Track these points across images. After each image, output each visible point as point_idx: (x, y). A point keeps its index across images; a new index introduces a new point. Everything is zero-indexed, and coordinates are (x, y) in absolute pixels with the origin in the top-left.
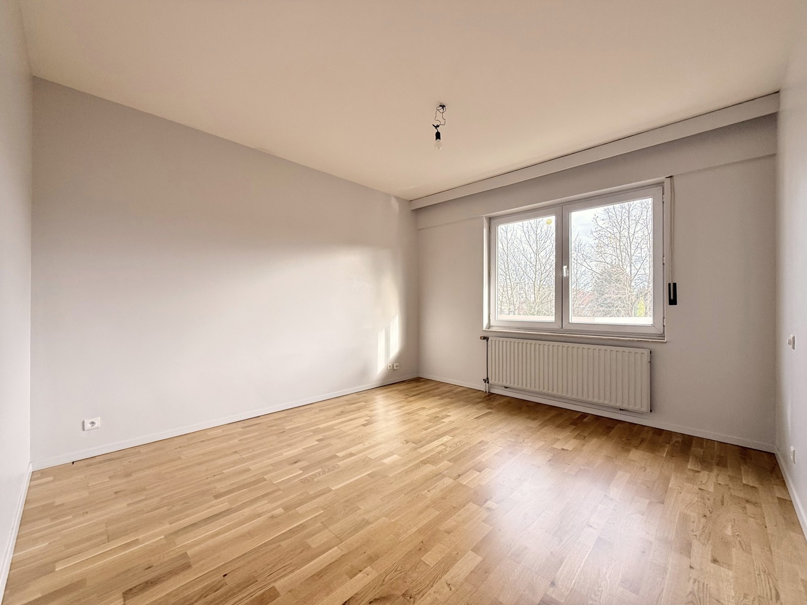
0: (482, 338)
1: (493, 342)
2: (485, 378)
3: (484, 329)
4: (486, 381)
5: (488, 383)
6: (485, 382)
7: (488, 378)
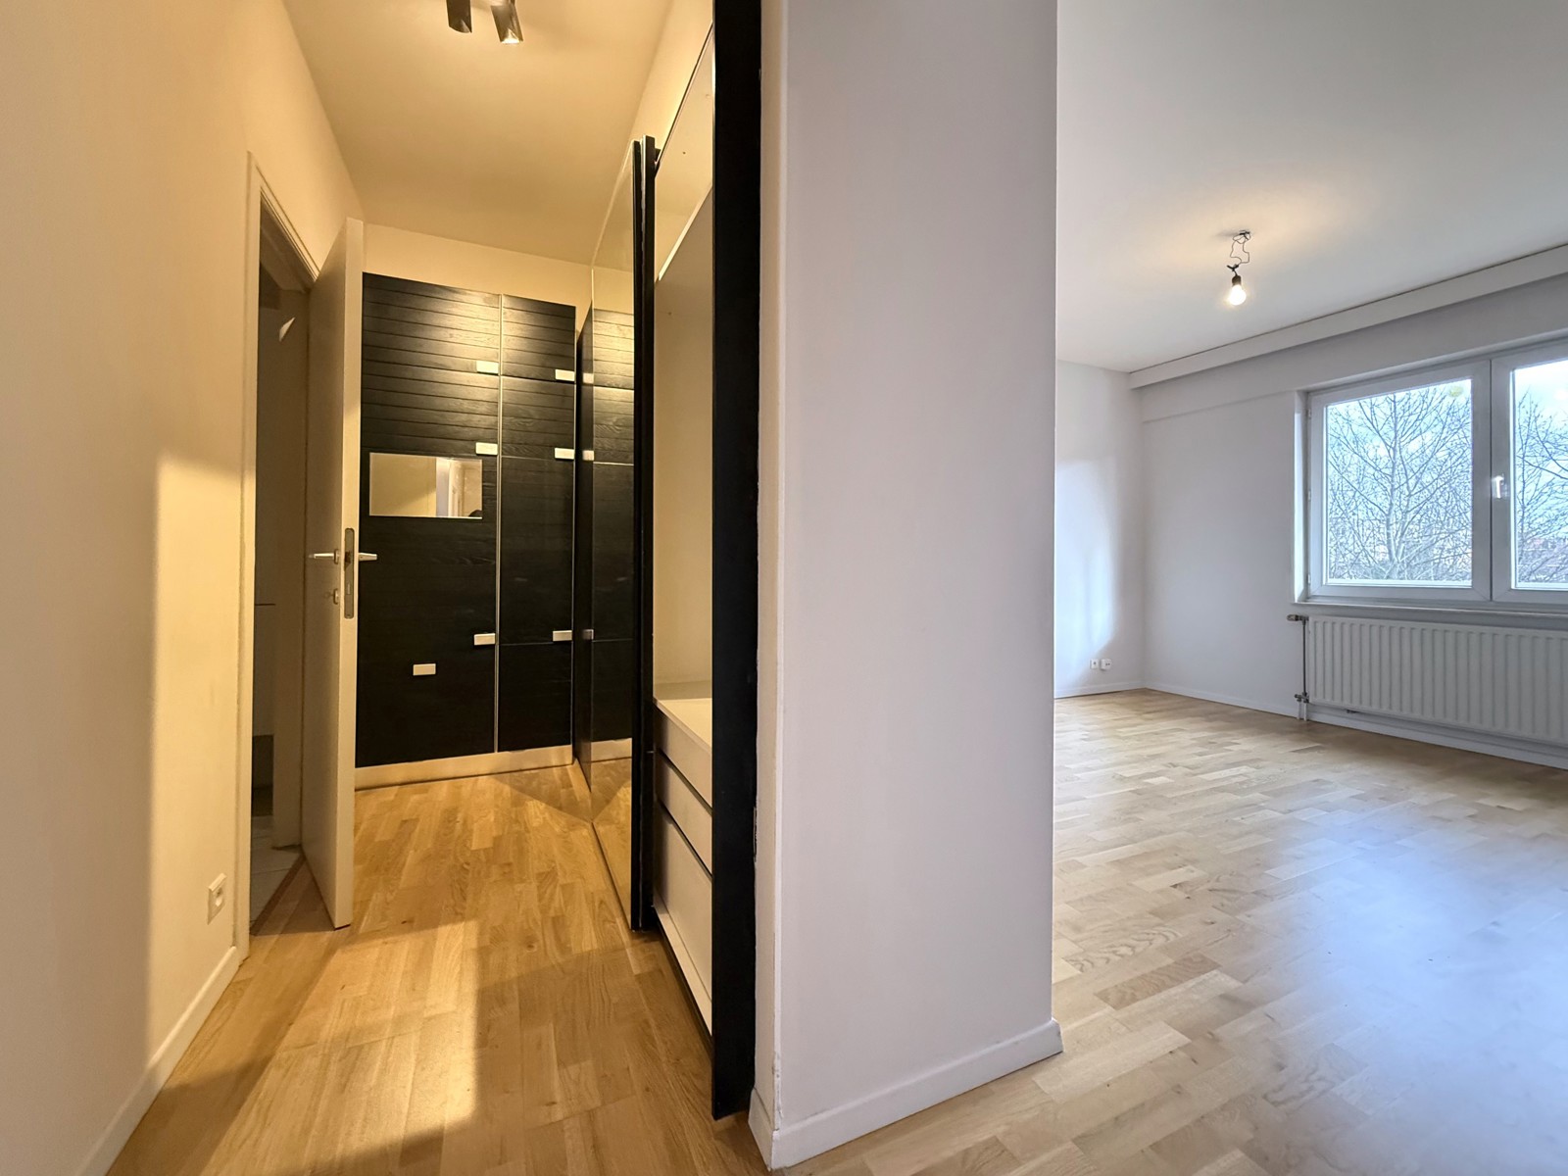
0: (1294, 618)
1: (1319, 626)
2: (1300, 692)
3: (1296, 601)
4: (1303, 697)
5: (1307, 701)
6: (1300, 700)
7: (1305, 694)
